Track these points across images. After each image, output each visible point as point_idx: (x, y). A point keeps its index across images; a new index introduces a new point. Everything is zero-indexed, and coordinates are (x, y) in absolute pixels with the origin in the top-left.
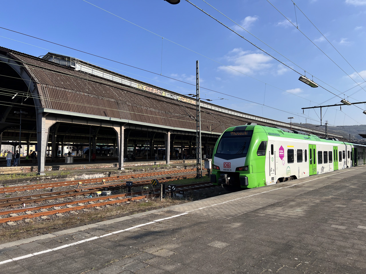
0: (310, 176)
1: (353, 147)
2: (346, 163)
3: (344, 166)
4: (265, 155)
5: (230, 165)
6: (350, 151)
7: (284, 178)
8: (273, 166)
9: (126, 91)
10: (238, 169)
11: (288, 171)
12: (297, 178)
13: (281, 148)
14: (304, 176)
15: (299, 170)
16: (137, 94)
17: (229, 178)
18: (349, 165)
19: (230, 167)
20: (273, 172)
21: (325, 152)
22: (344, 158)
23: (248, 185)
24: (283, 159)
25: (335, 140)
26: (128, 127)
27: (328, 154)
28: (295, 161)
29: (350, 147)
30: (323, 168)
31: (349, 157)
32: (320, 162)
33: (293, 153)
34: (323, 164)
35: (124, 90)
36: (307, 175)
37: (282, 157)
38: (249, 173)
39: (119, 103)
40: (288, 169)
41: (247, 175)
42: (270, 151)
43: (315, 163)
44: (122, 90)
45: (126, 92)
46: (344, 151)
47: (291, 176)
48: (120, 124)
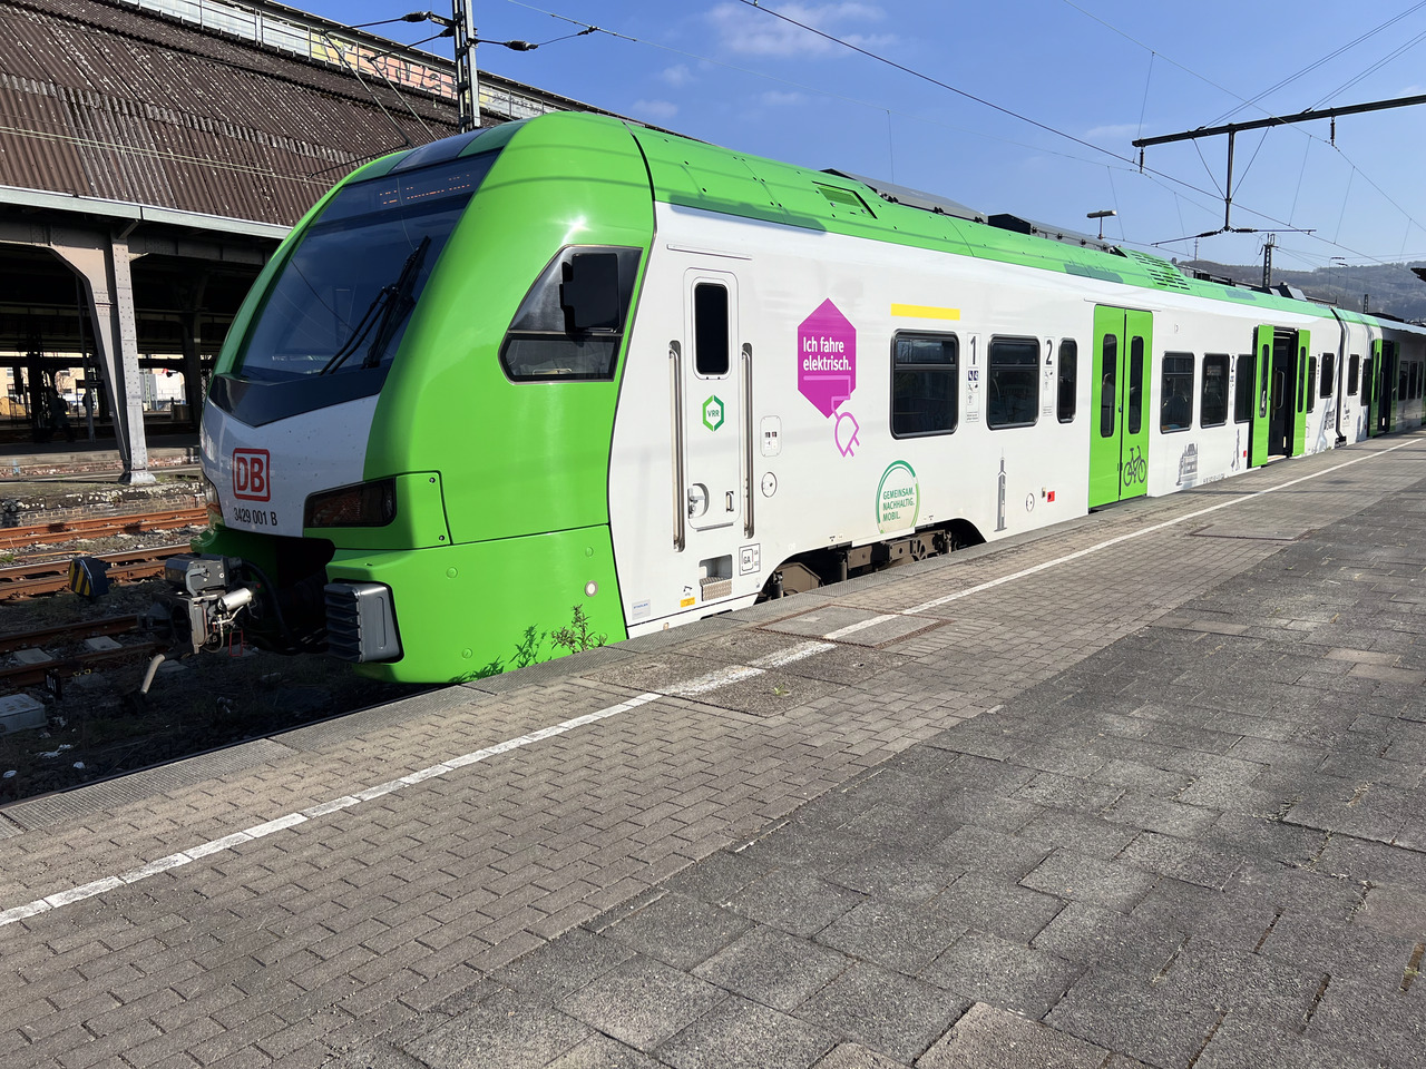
0: (1092, 511)
1: (1378, 335)
2: (1334, 419)
3: (1321, 434)
4: (609, 375)
5: (264, 474)
6: (1364, 355)
7: (848, 547)
8: (716, 468)
9: (174, 49)
10: (320, 506)
11: (892, 494)
12: (978, 539)
13: (827, 326)
14: (1045, 516)
15: (1002, 480)
16: (254, 72)
17: (242, 597)
18: (1351, 430)
19: (263, 493)
20: (717, 513)
21: (1216, 362)
22: (1326, 392)
23: (399, 656)
24: (840, 411)
25: (1285, 293)
26: (165, 250)
27: (1233, 375)
28: (972, 417)
29: (1363, 336)
30: (1192, 449)
31: (1352, 391)
32: (1175, 418)
33: (956, 361)
34: (1196, 432)
35: (160, 44)
36: (1073, 504)
37: (826, 391)
38: (404, 544)
39: (89, 108)
40: (899, 479)
41: (385, 568)
42: (675, 346)
43: (1135, 426)
44: (146, 40)
45: (169, 56)
46: (1328, 359)
47: (919, 531)
48: (102, 231)
